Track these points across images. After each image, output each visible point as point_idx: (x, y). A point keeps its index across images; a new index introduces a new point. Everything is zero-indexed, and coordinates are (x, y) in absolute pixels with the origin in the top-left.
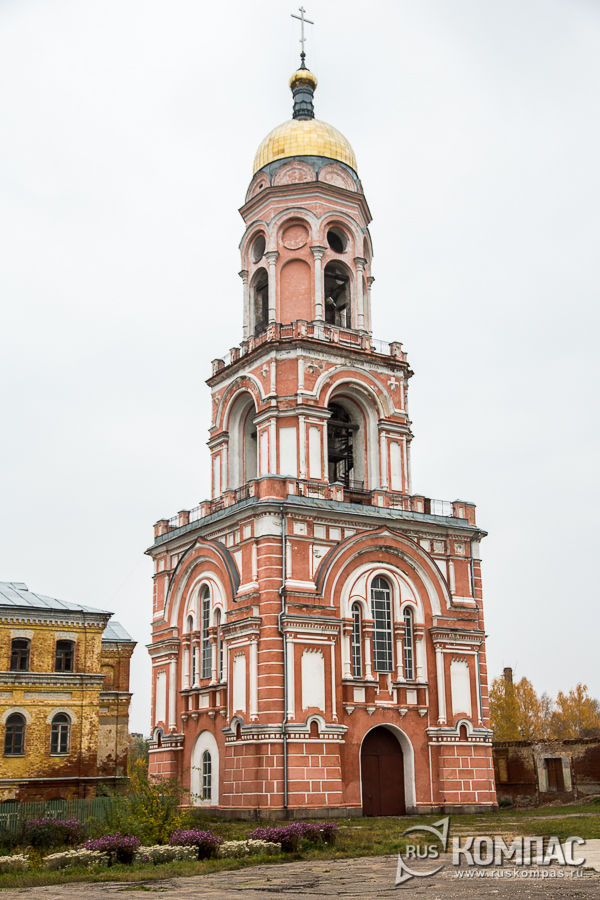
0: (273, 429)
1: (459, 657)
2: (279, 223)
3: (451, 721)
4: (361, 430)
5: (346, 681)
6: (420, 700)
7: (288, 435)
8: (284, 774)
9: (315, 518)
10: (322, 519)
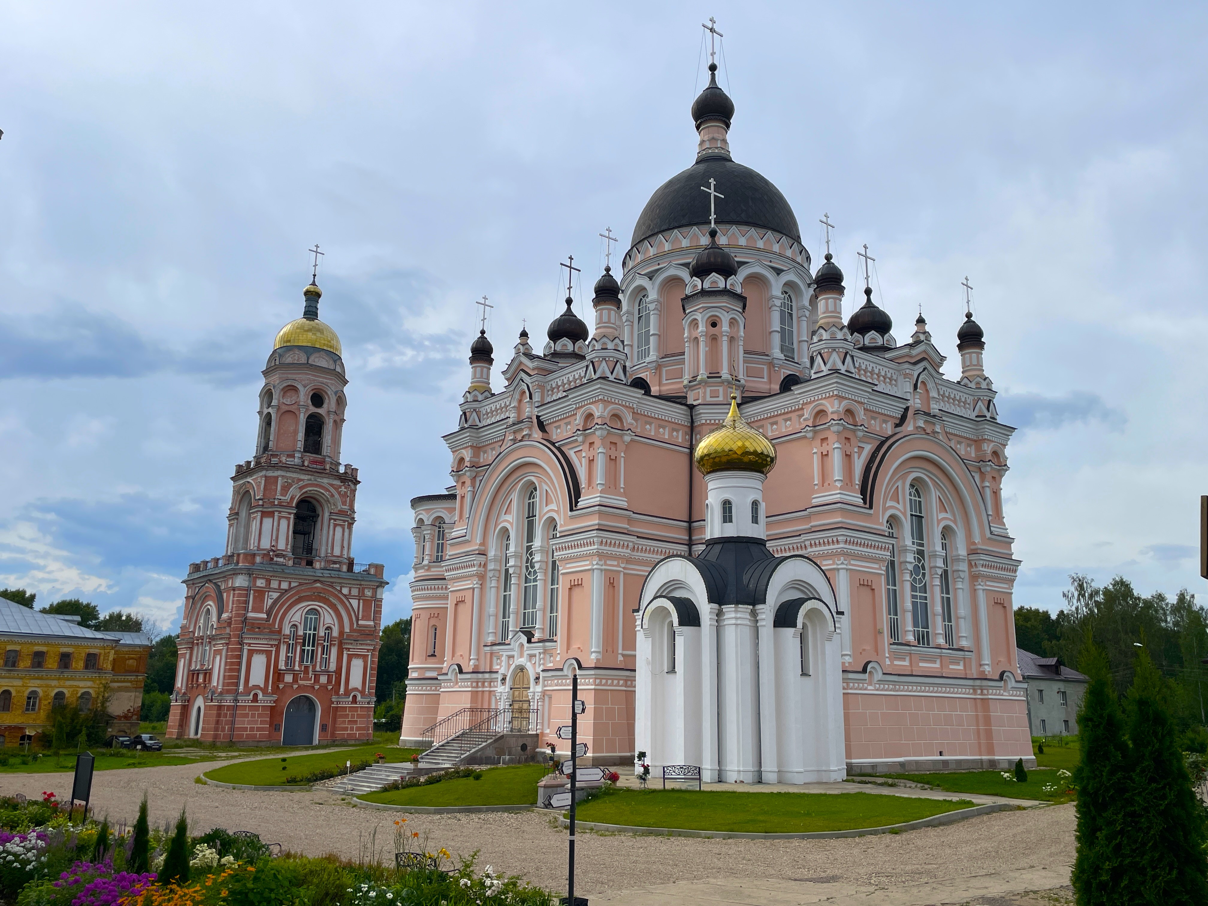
0: (259, 518)
1: (358, 656)
2: (281, 387)
3: (347, 692)
4: (320, 518)
5: (281, 670)
6: (329, 681)
7: (268, 522)
8: (233, 723)
9: (271, 576)
10: (276, 577)
